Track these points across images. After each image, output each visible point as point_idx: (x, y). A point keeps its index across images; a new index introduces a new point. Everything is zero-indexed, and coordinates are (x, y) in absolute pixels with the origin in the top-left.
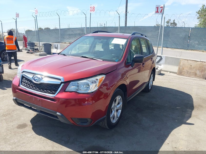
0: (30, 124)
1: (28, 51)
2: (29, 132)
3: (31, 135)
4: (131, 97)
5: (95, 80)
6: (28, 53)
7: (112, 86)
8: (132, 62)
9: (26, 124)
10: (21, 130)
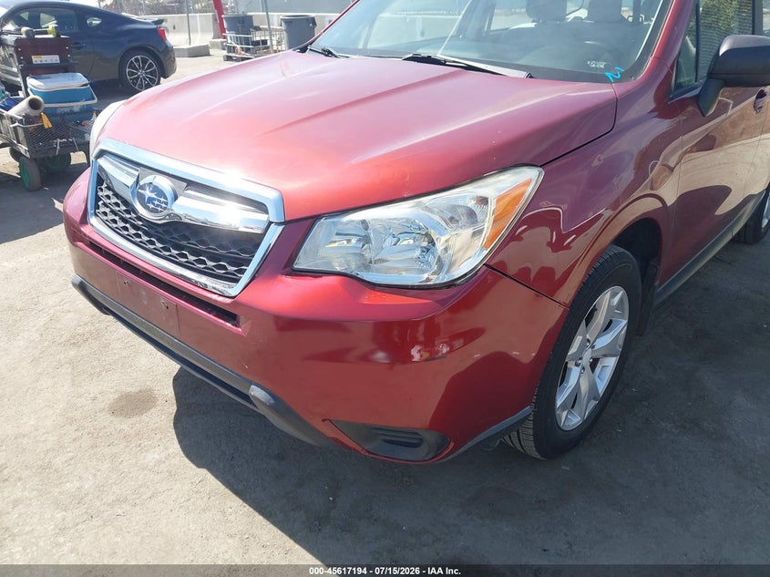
0: (170, 392)
1: (228, 52)
2: (158, 436)
3: (163, 455)
4: (674, 282)
5: (472, 204)
6: (229, 58)
7: (579, 232)
8: (706, 86)
9: (151, 390)
10: (126, 425)
